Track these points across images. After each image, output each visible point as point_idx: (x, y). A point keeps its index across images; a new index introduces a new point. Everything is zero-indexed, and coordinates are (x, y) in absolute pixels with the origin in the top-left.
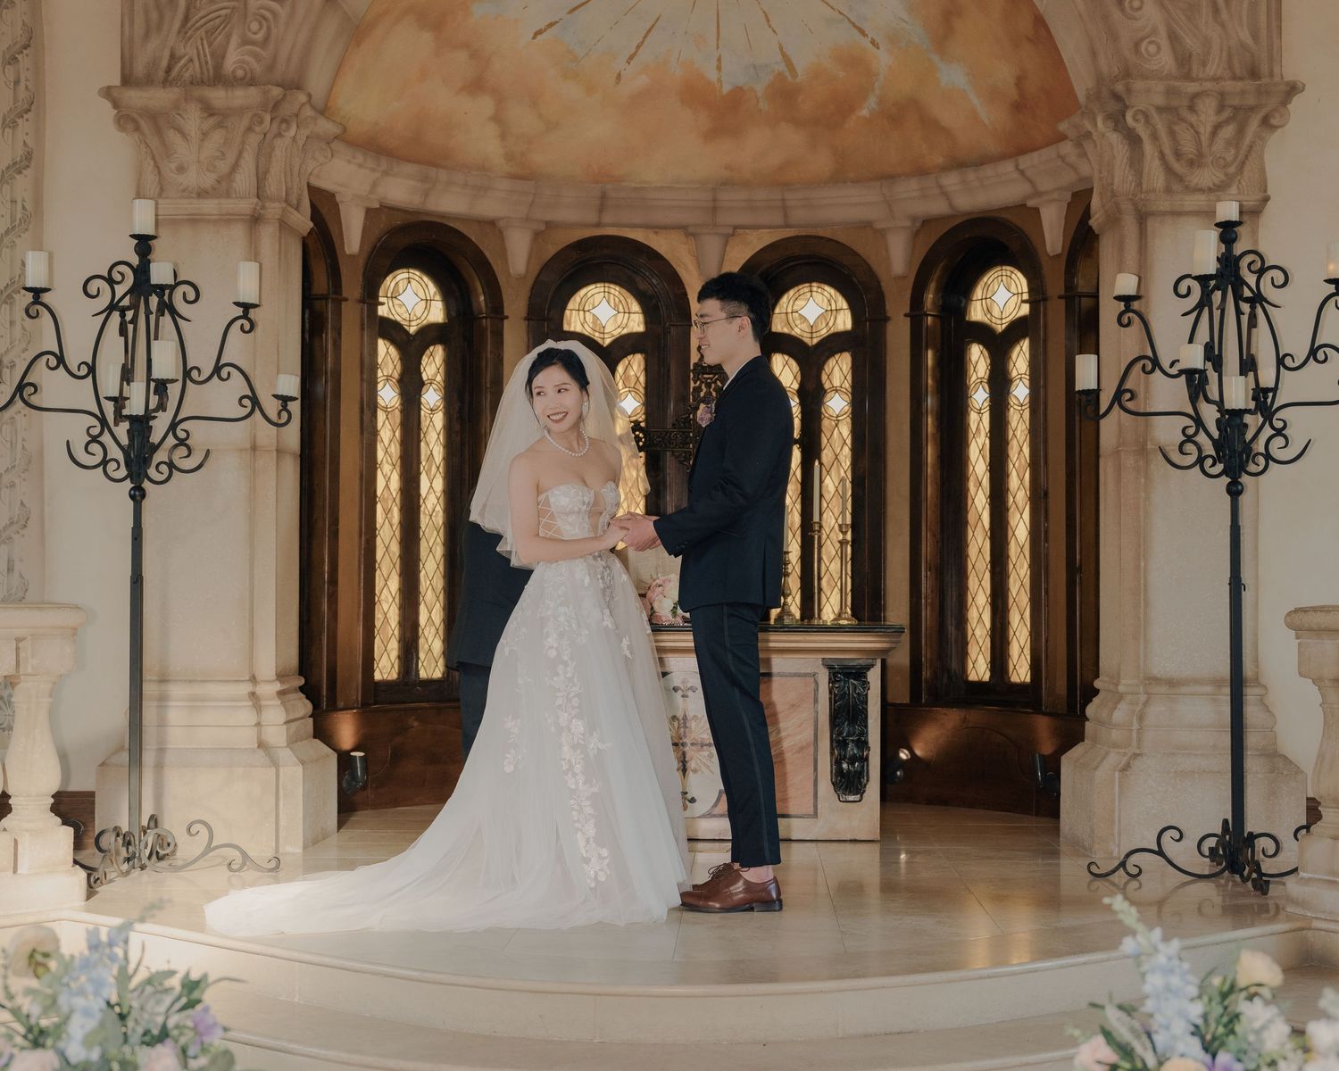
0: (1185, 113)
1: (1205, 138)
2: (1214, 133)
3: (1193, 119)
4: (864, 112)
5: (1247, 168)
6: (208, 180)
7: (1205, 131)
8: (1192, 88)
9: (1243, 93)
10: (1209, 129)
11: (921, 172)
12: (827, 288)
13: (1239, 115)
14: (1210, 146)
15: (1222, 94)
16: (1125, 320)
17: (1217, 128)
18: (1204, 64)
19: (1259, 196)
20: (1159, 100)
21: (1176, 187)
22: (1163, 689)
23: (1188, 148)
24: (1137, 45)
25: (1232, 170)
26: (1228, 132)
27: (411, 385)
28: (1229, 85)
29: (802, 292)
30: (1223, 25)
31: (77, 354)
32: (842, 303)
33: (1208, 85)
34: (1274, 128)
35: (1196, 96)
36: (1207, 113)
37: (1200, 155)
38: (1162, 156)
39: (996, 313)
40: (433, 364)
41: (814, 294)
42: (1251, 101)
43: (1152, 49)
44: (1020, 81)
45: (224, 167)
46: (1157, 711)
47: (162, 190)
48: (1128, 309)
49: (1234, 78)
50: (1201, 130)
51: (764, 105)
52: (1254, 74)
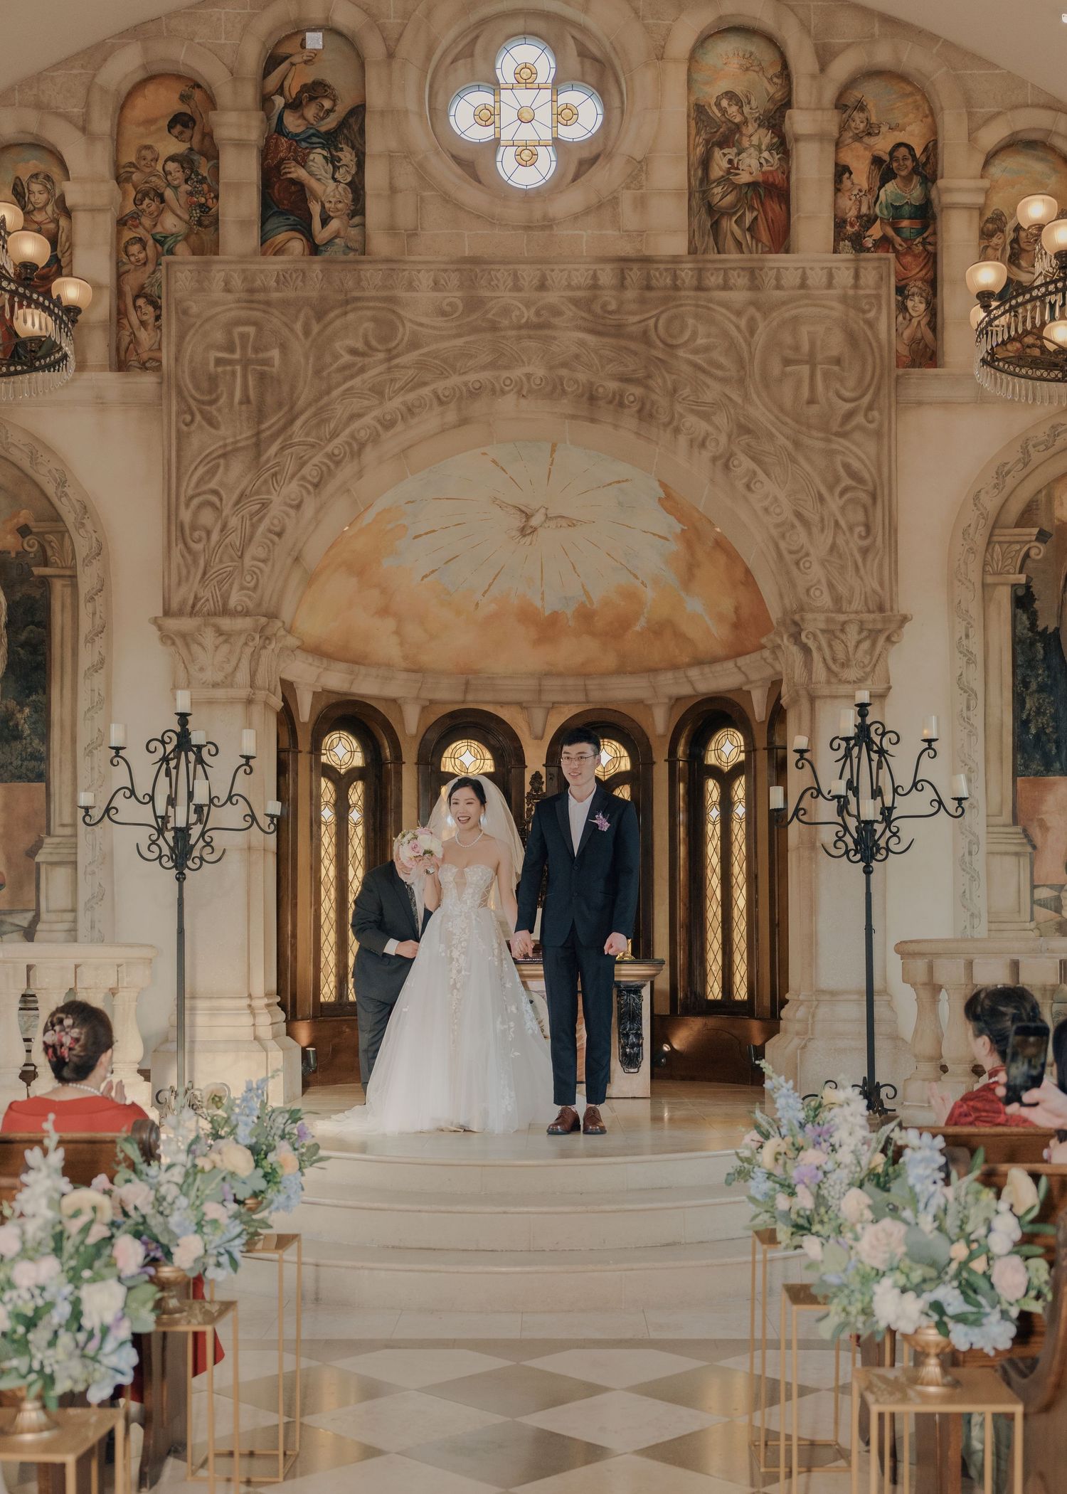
0: (838, 634)
1: (851, 650)
2: (857, 646)
3: (843, 637)
4: (637, 628)
5: (877, 668)
6: (219, 677)
7: (851, 645)
8: (842, 618)
9: (874, 621)
10: (854, 643)
11: (675, 667)
12: (614, 742)
13: (873, 635)
14: (854, 654)
15: (862, 622)
16: (800, 765)
17: (859, 642)
18: (850, 603)
19: (886, 686)
20: (822, 626)
21: (833, 680)
22: (827, 997)
23: (841, 656)
24: (808, 591)
25: (868, 669)
26: (866, 645)
27: (342, 807)
28: (865, 616)
30: (861, 578)
31: (143, 788)
32: (624, 753)
33: (853, 616)
34: (894, 643)
35: (844, 623)
36: (852, 634)
37: (848, 660)
38: (824, 659)
39: (724, 759)
40: (356, 794)
42: (879, 626)
43: (818, 593)
44: (737, 610)
45: (229, 668)
46: (823, 1011)
47: (189, 683)
48: (802, 758)
49: (869, 611)
50: (849, 644)
51: (571, 623)
52: (881, 609)
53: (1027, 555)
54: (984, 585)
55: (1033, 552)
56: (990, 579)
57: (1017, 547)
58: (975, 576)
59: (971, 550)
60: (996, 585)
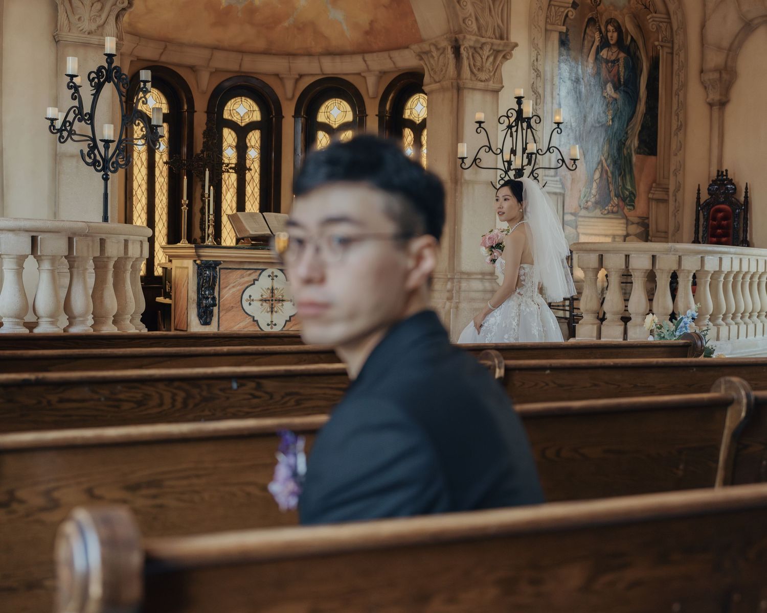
0: (478, 50)
1: (484, 60)
2: (487, 59)
3: (481, 52)
4: (286, 24)
5: (496, 74)
6: (93, 27)
7: (484, 58)
8: (483, 40)
9: (499, 45)
10: (486, 57)
11: (309, 54)
12: (249, 100)
13: (497, 53)
14: (486, 64)
15: (492, 44)
16: (479, 131)
17: (488, 57)
18: (486, 31)
19: (500, 85)
20: (472, 44)
21: (474, 78)
22: (466, 276)
23: (479, 64)
24: (464, 20)
25: (492, 74)
26: (491, 59)
28: (495, 41)
29: (237, 101)
30: (492, 17)
32: (256, 108)
33: (489, 40)
34: (507, 59)
35: (484, 44)
36: (486, 52)
37: (482, 67)
38: (469, 64)
39: (332, 119)
41: (243, 102)
42: (501, 48)
43: (470, 22)
44: (372, 23)
45: (100, 21)
46: (464, 285)
47: (70, 29)
48: (480, 127)
49: (496, 38)
50: (483, 57)
52: (501, 38)
53: (567, 16)
54: (546, 30)
55: (570, 14)
56: (549, 27)
57: (562, 9)
58: (542, 24)
59: (540, 8)
60: (551, 31)
